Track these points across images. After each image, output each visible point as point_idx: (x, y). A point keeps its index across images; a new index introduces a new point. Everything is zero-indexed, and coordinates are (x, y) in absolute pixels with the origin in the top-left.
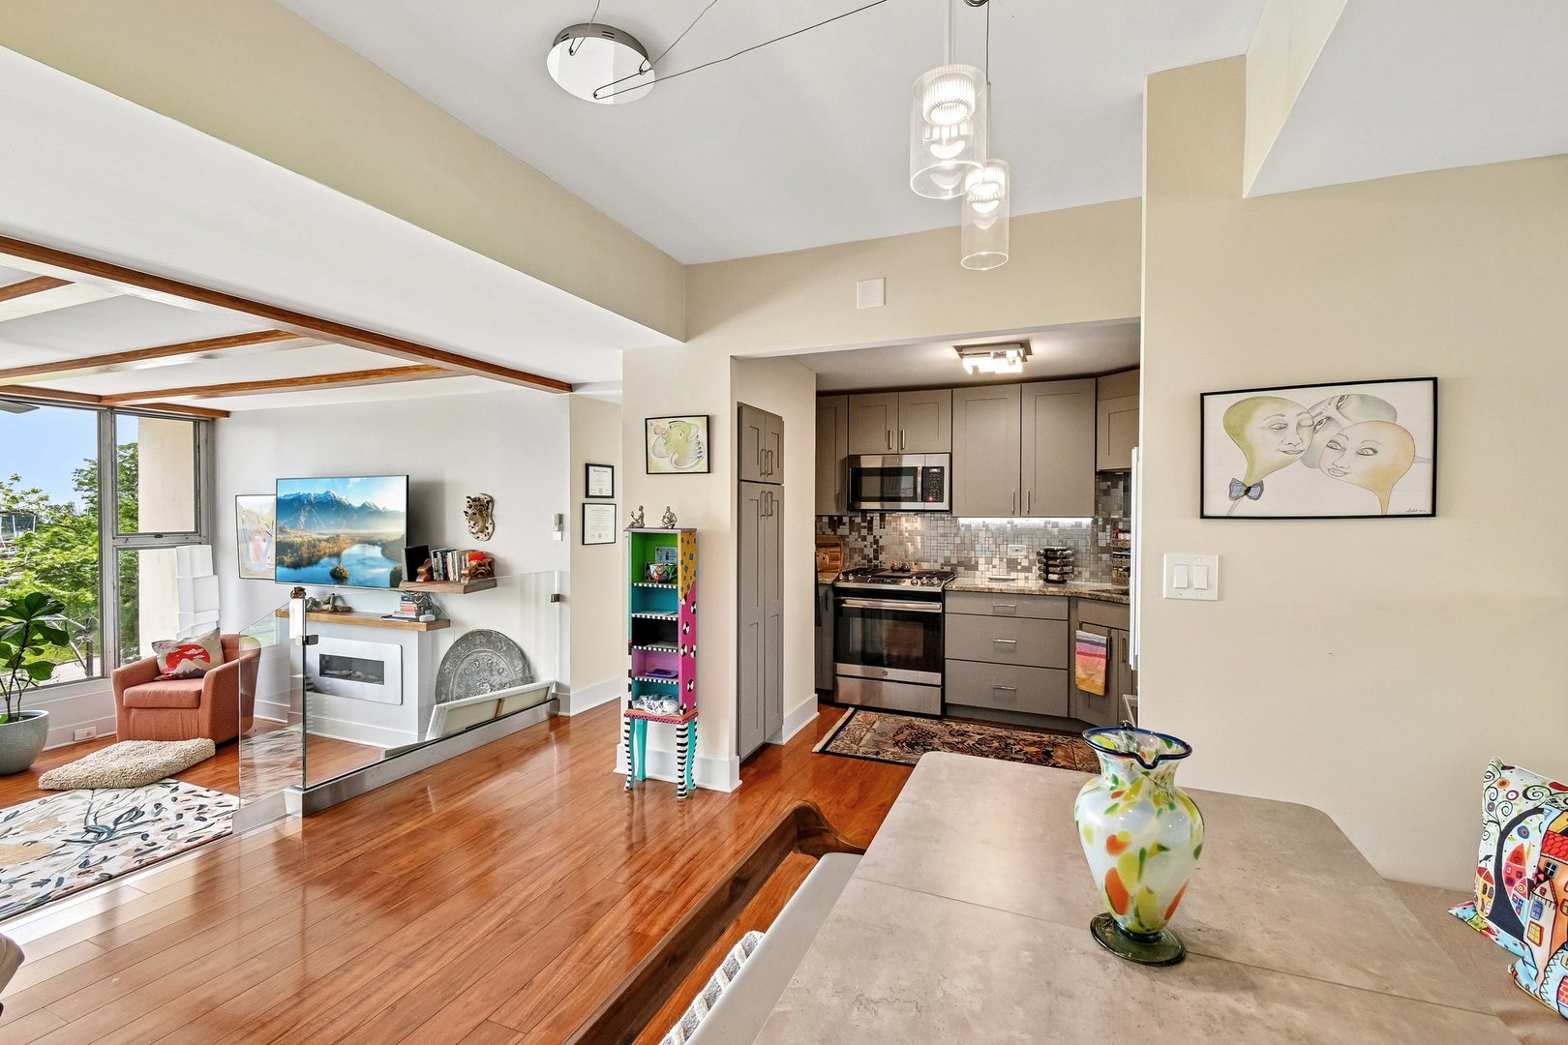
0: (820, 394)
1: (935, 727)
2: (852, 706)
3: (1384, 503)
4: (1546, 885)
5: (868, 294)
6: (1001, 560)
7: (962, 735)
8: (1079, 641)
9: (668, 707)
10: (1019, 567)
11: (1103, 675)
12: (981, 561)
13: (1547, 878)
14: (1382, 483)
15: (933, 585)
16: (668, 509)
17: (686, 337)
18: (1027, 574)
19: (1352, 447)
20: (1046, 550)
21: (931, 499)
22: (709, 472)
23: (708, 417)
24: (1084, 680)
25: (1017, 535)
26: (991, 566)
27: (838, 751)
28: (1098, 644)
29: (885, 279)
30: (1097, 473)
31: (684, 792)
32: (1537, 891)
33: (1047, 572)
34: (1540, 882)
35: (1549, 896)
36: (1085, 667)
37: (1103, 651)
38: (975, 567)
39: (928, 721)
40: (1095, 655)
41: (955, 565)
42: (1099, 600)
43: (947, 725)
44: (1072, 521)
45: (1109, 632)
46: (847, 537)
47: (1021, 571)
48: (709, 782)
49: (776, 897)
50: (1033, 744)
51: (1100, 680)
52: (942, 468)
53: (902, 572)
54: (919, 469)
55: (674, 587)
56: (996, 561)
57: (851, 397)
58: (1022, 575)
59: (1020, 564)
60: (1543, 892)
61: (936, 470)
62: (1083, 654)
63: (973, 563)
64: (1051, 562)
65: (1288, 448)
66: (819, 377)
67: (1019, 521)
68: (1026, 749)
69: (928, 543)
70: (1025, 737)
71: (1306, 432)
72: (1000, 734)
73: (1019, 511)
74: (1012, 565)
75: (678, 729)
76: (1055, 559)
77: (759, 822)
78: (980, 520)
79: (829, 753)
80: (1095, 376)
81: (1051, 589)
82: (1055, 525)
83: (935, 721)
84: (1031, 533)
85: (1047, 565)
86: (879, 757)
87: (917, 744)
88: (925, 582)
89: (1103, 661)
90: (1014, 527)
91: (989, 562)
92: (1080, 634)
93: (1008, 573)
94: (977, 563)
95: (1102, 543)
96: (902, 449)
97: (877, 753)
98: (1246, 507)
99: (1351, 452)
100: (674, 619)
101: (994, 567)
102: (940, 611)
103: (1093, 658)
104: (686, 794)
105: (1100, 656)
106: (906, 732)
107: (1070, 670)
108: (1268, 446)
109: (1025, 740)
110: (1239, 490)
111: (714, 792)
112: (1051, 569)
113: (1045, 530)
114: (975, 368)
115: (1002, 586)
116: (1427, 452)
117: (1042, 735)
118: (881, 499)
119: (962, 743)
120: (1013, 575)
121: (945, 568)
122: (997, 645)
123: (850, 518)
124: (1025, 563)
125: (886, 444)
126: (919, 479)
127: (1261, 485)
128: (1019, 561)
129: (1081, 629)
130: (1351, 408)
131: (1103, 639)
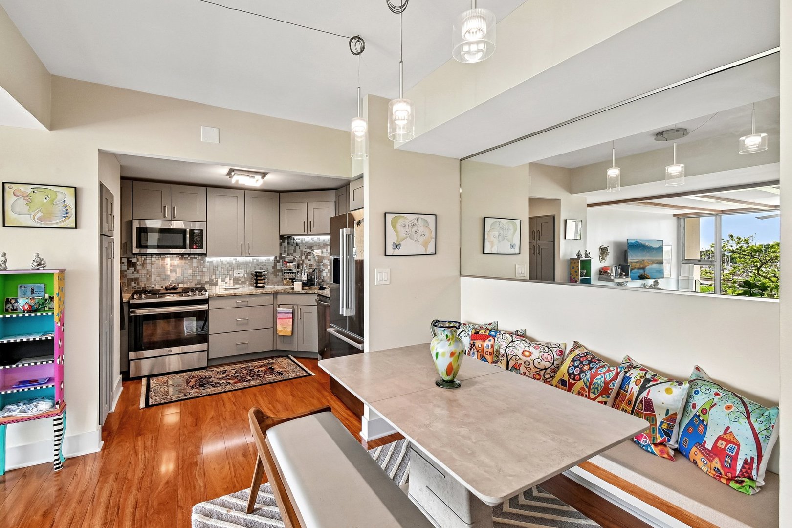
0: (123, 178)
1: (207, 373)
2: (144, 377)
3: (426, 251)
4: (474, 347)
5: (209, 134)
6: (230, 279)
7: (225, 372)
8: (279, 313)
9: (44, 406)
10: (240, 282)
11: (291, 327)
12: (219, 280)
13: (474, 346)
14: (425, 245)
15: (195, 295)
16: (38, 255)
17: (51, 127)
18: (244, 285)
19: (420, 233)
20: (256, 273)
21: (194, 247)
22: (76, 228)
23: (75, 188)
24: (281, 331)
25: (239, 266)
26: (224, 282)
27: (159, 402)
28: (289, 313)
29: (219, 129)
30: (280, 236)
31: (60, 465)
32: (472, 350)
33: (256, 283)
34: (472, 347)
35: (475, 350)
36: (282, 324)
37: (291, 315)
38: (216, 284)
39: (201, 371)
40: (287, 318)
41: (204, 283)
42: (288, 293)
43: (213, 370)
44: (265, 258)
45: (293, 307)
46: (126, 271)
47: (241, 284)
48: (78, 451)
49: (192, 484)
50: (261, 366)
51: (290, 329)
52: (202, 231)
53: (173, 290)
54: (188, 230)
55: (50, 314)
56: (227, 280)
57: (134, 182)
58: (241, 286)
59: (240, 280)
60: (474, 349)
61: (198, 231)
62: (281, 319)
63: (214, 281)
64: (259, 278)
65: (406, 233)
66: (122, 168)
67: (241, 259)
68: (261, 369)
69: (186, 272)
70: (256, 364)
71: (410, 228)
72: (243, 366)
73: (245, 254)
74: (236, 281)
75: (55, 420)
76: (261, 276)
77: (141, 456)
78: (218, 259)
79: (152, 406)
80: (279, 192)
81: (259, 291)
82: (258, 260)
83: (205, 370)
84: (246, 264)
85: (256, 280)
86: (188, 397)
87: (205, 384)
88: (191, 294)
89: (291, 320)
90: (237, 262)
91: (223, 280)
92: (279, 310)
93: (234, 285)
94: (217, 281)
95: (279, 268)
96: (174, 218)
97: (185, 395)
98: (397, 252)
99: (419, 235)
100: (50, 338)
101: (227, 283)
102: (207, 309)
103: (286, 320)
104: (62, 466)
105: (290, 318)
106: (193, 380)
107: (274, 327)
108: (402, 231)
109: (256, 366)
110: (395, 246)
111: (84, 457)
112: (259, 281)
113: (253, 263)
114: (237, 181)
115: (231, 292)
116: (434, 236)
117: (262, 361)
118: (159, 247)
119: (229, 376)
120: (237, 286)
121: (197, 285)
122: (238, 322)
123: (128, 259)
124: (243, 280)
125: (162, 214)
126: (188, 236)
127: (400, 244)
128: (240, 279)
129: (279, 307)
130: (420, 221)
131: (291, 310)
